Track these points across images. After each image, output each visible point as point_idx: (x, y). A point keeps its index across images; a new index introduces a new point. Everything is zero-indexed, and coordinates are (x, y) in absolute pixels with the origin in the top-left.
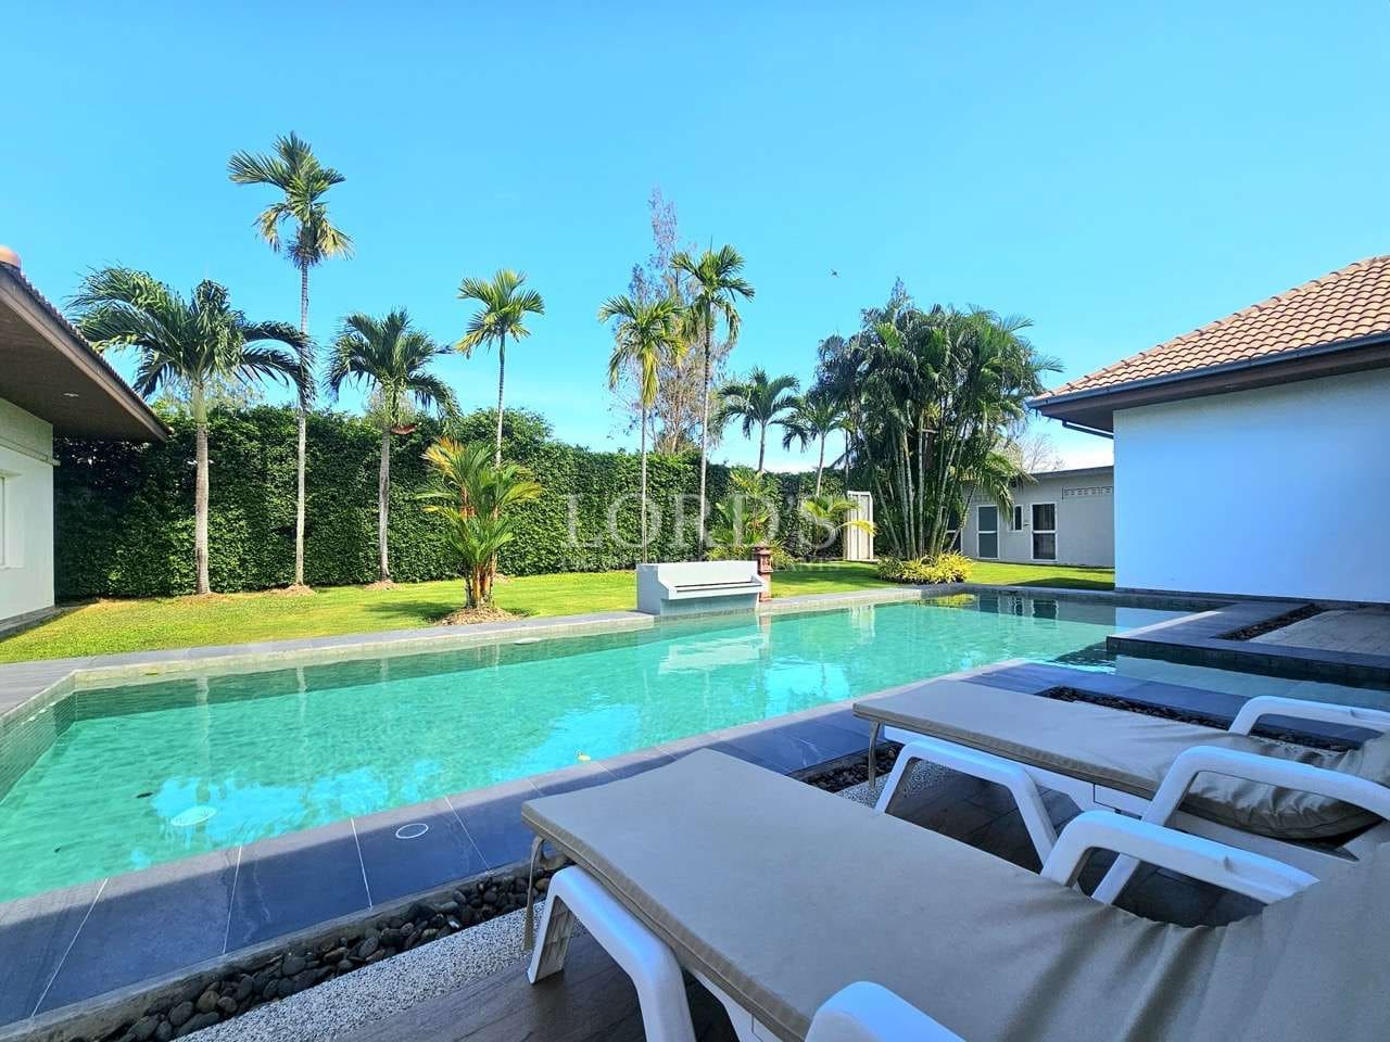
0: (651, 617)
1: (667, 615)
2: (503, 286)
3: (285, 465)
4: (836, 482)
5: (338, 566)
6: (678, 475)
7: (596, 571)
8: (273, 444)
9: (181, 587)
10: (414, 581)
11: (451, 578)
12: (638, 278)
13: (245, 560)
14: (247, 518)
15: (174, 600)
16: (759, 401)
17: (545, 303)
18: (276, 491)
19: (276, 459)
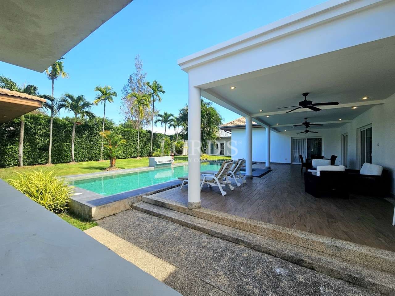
0: (153, 167)
1: (157, 167)
2: (106, 89)
3: (42, 131)
4: (180, 137)
5: (56, 158)
6: (145, 135)
7: (125, 158)
8: (38, 125)
9: (8, 165)
10: (78, 162)
11: (87, 161)
12: (130, 78)
13: (29, 157)
14: (30, 145)
15: (6, 168)
16: (166, 119)
17: (117, 94)
18: (38, 138)
19: (38, 129)
